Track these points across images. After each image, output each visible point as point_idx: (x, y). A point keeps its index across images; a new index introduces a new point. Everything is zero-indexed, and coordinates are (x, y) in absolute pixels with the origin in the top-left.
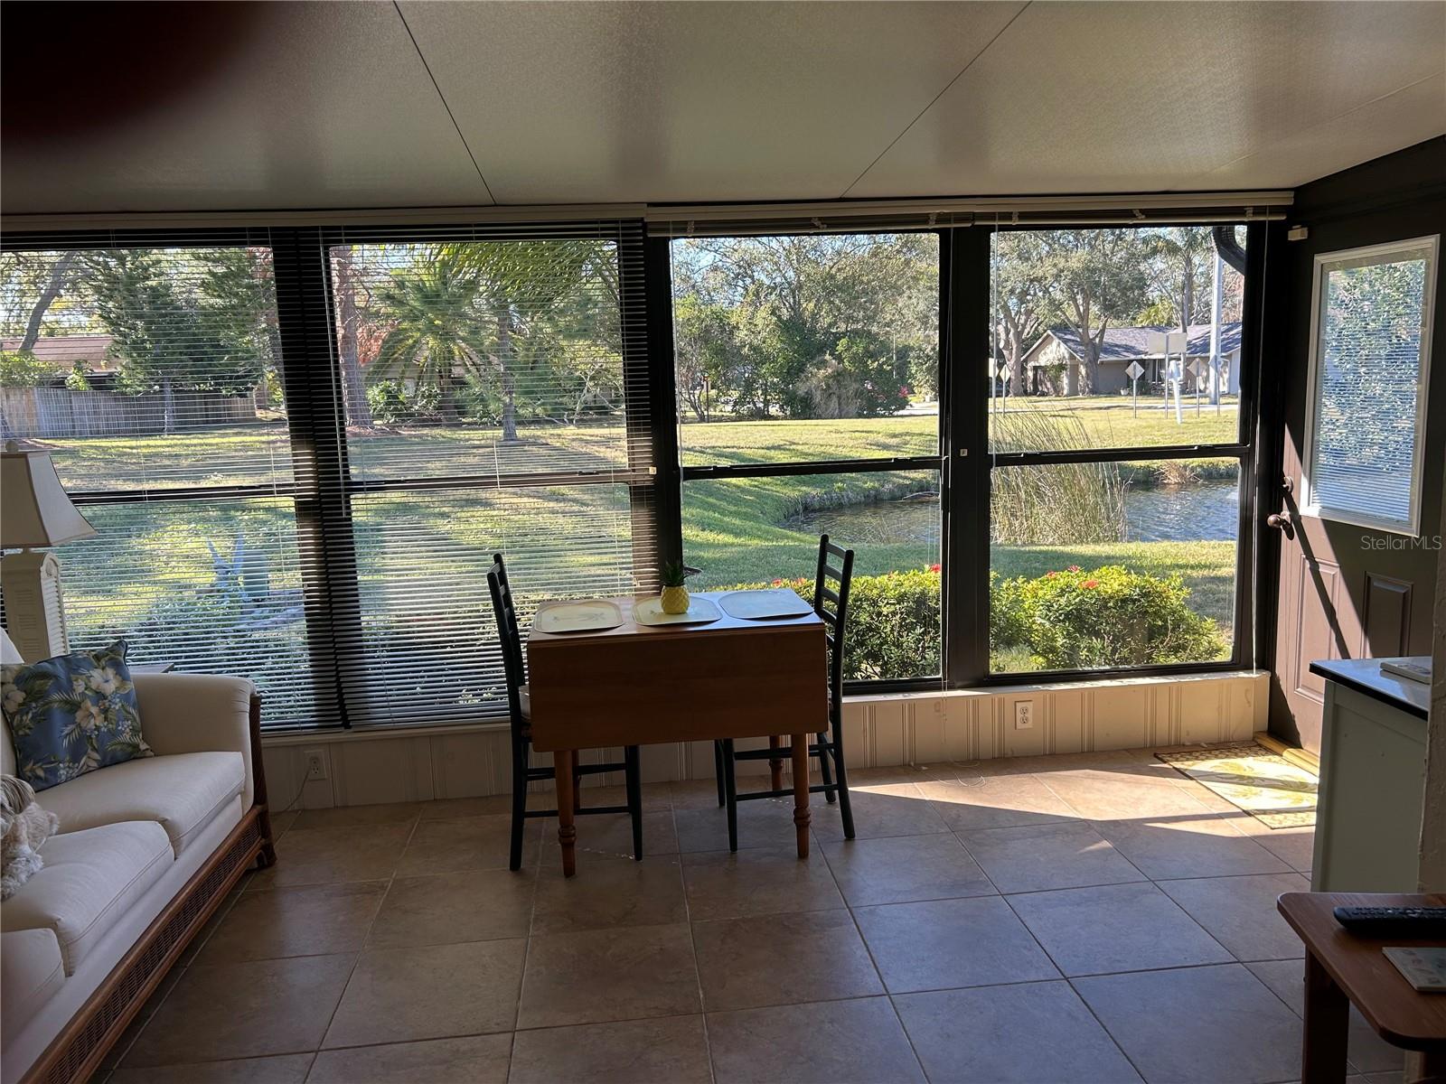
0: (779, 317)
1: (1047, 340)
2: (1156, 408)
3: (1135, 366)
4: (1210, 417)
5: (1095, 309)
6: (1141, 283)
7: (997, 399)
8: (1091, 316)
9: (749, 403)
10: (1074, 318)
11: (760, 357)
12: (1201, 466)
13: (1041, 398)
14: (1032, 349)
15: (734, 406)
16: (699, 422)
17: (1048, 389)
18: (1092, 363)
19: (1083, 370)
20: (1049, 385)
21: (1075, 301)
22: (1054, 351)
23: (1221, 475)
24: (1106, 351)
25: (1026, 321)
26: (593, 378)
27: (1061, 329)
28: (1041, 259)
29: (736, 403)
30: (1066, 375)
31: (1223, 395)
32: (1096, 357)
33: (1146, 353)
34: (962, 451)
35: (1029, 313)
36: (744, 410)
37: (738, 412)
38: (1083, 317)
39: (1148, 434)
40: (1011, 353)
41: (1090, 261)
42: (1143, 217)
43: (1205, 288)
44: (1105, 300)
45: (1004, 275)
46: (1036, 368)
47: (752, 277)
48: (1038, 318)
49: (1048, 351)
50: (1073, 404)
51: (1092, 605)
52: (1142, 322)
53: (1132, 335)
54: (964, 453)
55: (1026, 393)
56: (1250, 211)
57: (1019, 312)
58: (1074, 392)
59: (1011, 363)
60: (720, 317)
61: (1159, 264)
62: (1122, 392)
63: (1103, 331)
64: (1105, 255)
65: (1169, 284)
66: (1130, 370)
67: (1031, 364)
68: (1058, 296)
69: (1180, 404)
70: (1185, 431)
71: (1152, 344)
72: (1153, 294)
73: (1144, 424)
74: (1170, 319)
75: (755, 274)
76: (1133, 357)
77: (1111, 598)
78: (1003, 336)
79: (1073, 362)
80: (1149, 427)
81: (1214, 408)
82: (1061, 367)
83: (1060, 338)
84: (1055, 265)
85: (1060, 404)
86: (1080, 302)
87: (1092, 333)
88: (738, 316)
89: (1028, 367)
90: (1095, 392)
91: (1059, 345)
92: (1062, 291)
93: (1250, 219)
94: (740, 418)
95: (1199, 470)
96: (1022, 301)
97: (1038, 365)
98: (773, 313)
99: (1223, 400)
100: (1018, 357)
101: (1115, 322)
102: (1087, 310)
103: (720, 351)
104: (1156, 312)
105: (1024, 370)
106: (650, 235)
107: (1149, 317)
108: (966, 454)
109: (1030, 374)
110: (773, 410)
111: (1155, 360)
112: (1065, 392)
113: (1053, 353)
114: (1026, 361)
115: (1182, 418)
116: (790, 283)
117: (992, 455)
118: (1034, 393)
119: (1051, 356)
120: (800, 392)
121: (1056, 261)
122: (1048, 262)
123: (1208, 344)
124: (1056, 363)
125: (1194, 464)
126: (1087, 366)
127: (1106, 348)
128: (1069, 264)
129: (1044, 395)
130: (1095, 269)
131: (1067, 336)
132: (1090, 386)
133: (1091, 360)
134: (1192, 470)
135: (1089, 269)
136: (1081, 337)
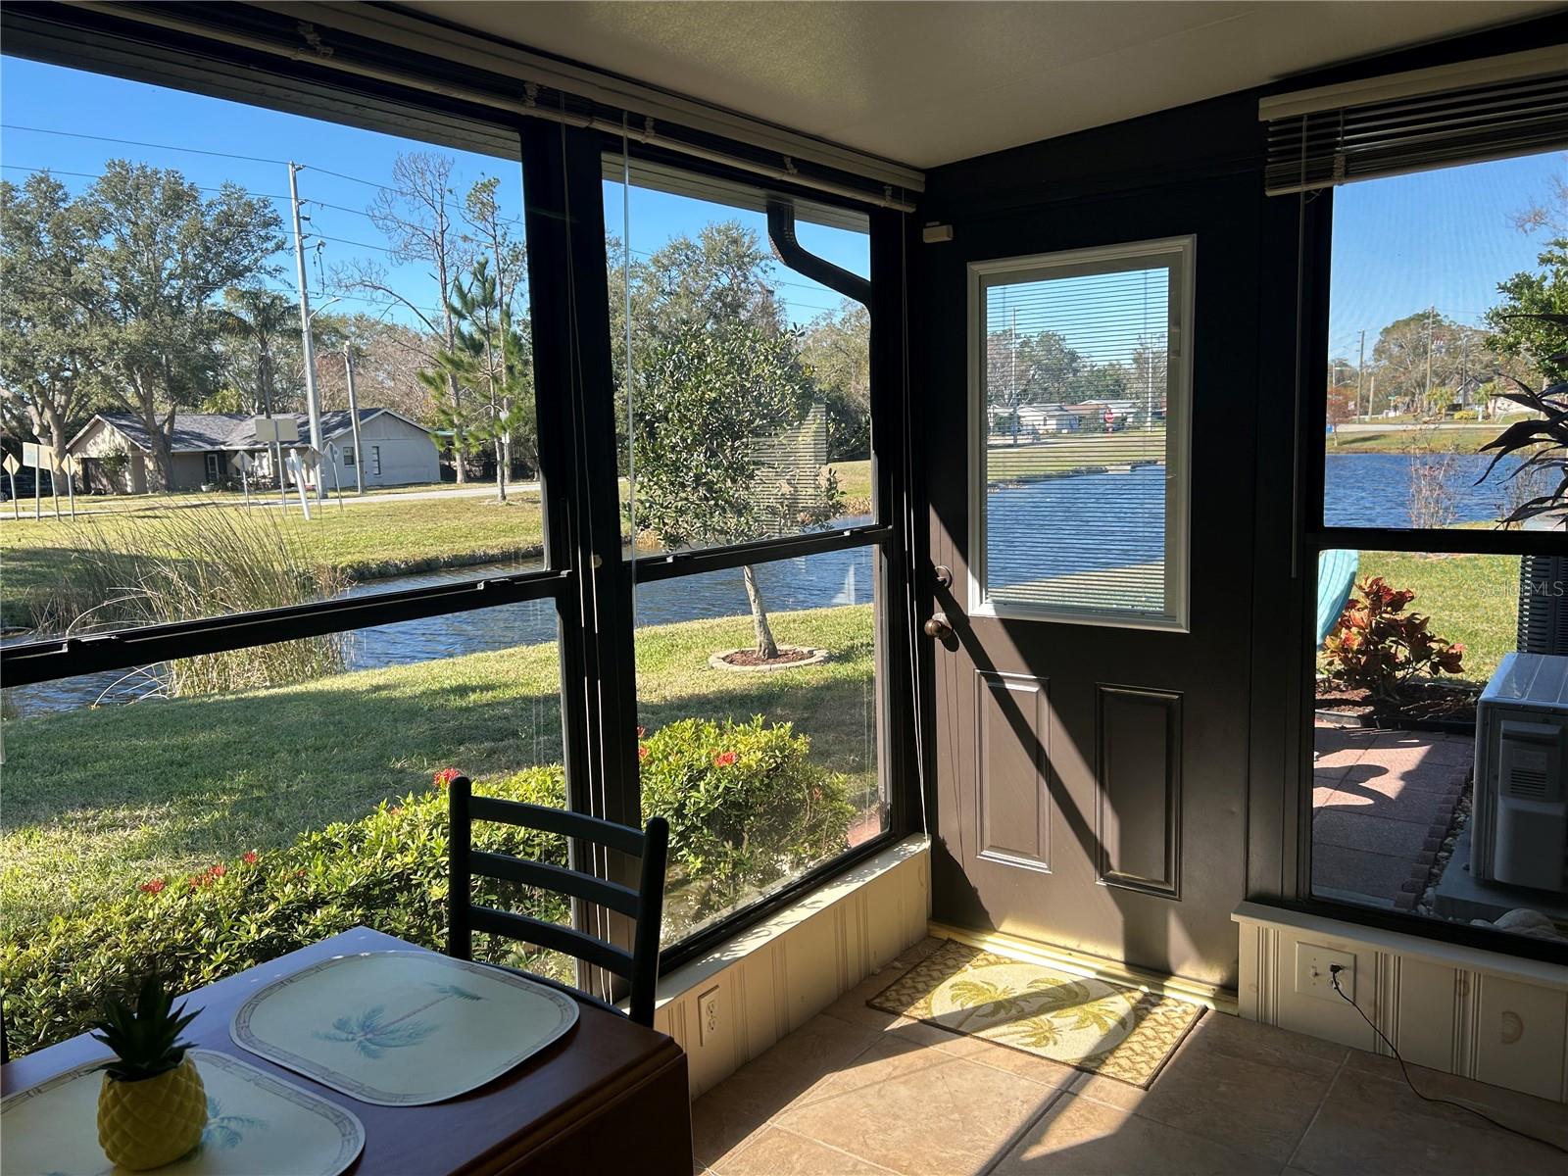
1: (97, 427)
2: (260, 504)
4: (334, 511)
5: (158, 392)
6: (213, 364)
7: (42, 499)
8: (155, 400)
10: (134, 401)
12: (351, 567)
13: (99, 497)
14: (76, 438)
17: (104, 486)
18: (161, 456)
19: (151, 465)
20: (105, 481)
21: (135, 381)
22: (107, 440)
23: (374, 573)
24: (176, 441)
27: (117, 413)
28: (84, 326)
30: (129, 470)
32: (166, 447)
33: (224, 443)
38: (146, 400)
40: (49, 442)
41: (148, 334)
44: (172, 381)
46: (84, 461)
49: (99, 440)
50: (141, 503)
52: (207, 409)
53: (204, 422)
55: (77, 492)
57: (56, 391)
58: (141, 490)
62: (204, 488)
63: (172, 417)
64: (166, 328)
71: (237, 437)
74: (239, 406)
76: (209, 448)
78: (36, 421)
79: (136, 453)
81: (335, 502)
82: (120, 459)
83: (112, 423)
84: (105, 335)
85: (125, 504)
86: (139, 382)
87: (158, 420)
90: (171, 488)
91: (113, 434)
92: (116, 367)
95: (349, 570)
96: (58, 378)
97: (87, 456)
99: (331, 494)
100: (59, 447)
101: (184, 408)
102: (149, 392)
104: (225, 400)
107: (215, 404)
112: (129, 490)
113: (106, 442)
114: (70, 451)
115: (310, 514)
118: (87, 491)
119: (103, 447)
121: (105, 331)
122: (94, 331)
123: (309, 437)
124: (112, 454)
125: (343, 565)
126: (157, 459)
127: (177, 436)
128: (123, 335)
129: (101, 494)
130: (156, 345)
131: (123, 422)
132: (163, 482)
133: (159, 451)
134: (343, 570)
135: (149, 342)
136: (145, 424)
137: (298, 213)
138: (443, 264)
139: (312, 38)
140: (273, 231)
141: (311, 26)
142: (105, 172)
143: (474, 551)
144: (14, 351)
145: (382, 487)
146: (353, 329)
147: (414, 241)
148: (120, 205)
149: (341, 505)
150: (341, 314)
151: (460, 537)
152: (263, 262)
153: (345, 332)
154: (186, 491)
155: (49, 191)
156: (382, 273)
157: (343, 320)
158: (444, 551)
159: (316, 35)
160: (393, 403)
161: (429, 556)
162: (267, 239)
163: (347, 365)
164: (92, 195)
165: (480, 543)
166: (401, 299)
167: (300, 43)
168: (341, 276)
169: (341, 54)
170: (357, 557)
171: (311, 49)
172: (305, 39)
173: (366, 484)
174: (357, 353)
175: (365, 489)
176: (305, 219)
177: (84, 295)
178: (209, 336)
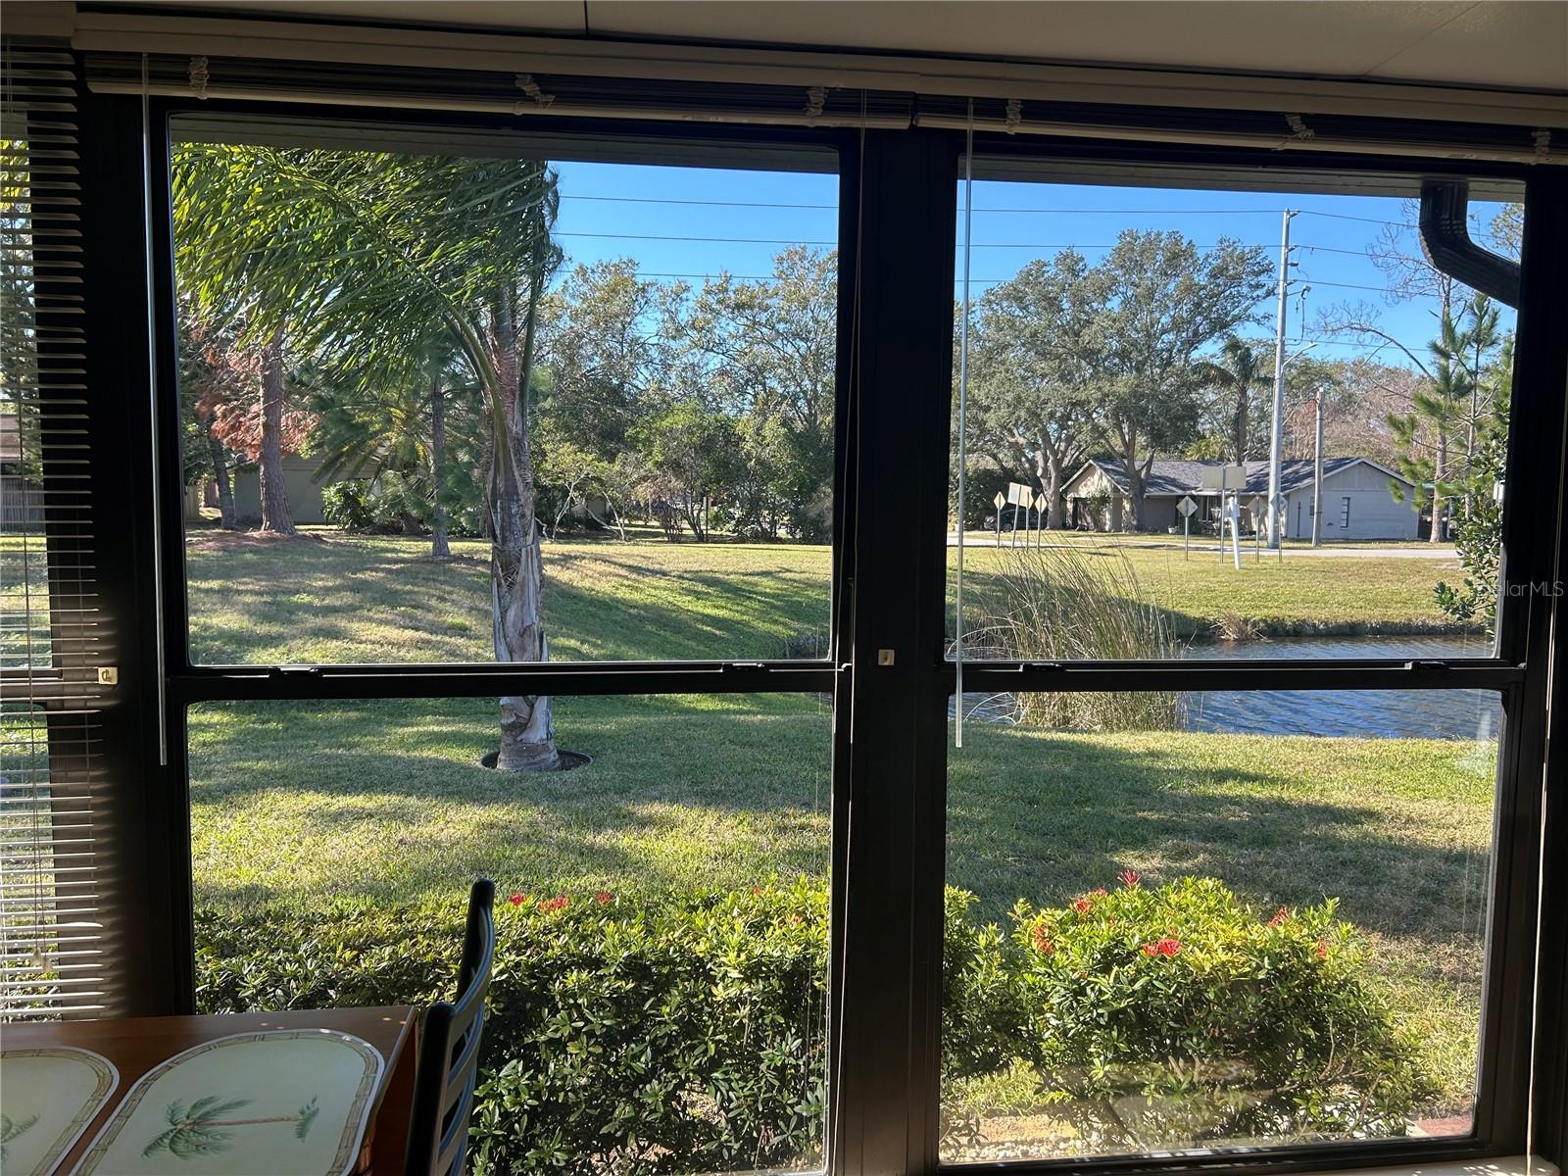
0: (791, 430)
1: (1089, 471)
2: (1208, 549)
3: (1187, 502)
4: (1271, 562)
5: (1141, 440)
6: (1191, 413)
7: (1032, 532)
8: (1137, 447)
9: (753, 523)
10: (1119, 448)
11: (768, 472)
12: (1265, 621)
13: (1081, 533)
14: (1072, 480)
15: (736, 526)
16: (697, 542)
17: (1088, 523)
18: (1138, 498)
19: (1127, 507)
20: (1089, 519)
21: (1121, 429)
22: (1096, 482)
23: (1288, 631)
24: (1151, 485)
25: (1067, 448)
26: (576, 488)
27: (1106, 458)
28: (1084, 381)
29: (738, 523)
30: (1109, 510)
31: (1285, 538)
32: (1142, 490)
33: (1197, 489)
34: (881, 652)
35: (1070, 439)
36: (747, 530)
37: (740, 532)
38: (1129, 446)
39: (1202, 579)
40: (1049, 483)
41: (1137, 386)
42: (1310, 133)
43: (1259, 423)
44: (1153, 429)
45: (1043, 396)
46: (1076, 500)
47: (764, 385)
48: (1080, 446)
49: (1089, 482)
50: (1114, 540)
51: (1168, 997)
52: (1191, 455)
53: (1181, 468)
54: (887, 658)
55: (1065, 527)
56: (1543, 139)
57: (1059, 439)
58: (1117, 527)
59: (1049, 492)
60: (725, 427)
61: (1210, 394)
62: (1170, 531)
63: (1150, 462)
64: (1153, 381)
65: (1220, 416)
66: (1181, 506)
67: (1071, 496)
68: (1102, 422)
69: (1238, 546)
70: (1245, 578)
71: (1204, 481)
72: (1204, 425)
73: (1198, 568)
74: (1222, 453)
75: (768, 381)
76: (1180, 492)
77: (1211, 981)
78: (1041, 463)
79: (1117, 495)
80: (1203, 571)
81: (1276, 552)
82: (1103, 500)
83: (1101, 467)
84: (1099, 389)
85: (1102, 541)
86: (1126, 430)
87: (1137, 465)
88: (745, 425)
89: (1068, 499)
90: (1141, 529)
91: (1101, 477)
92: (1106, 416)
93: (1543, 161)
94: (742, 540)
95: (1261, 624)
96: (1062, 427)
97: (1078, 497)
98: (784, 424)
99: (1284, 545)
100: (1057, 487)
101: (1163, 455)
102: (1133, 439)
103: (722, 465)
104: (1207, 446)
105: (1063, 500)
106: (97, 88)
107: (1199, 450)
108: (890, 662)
109: (1070, 506)
110: (782, 533)
111: (1206, 497)
112: (1107, 528)
113: (1094, 484)
114: (1066, 491)
115: (1240, 563)
116: (805, 393)
117: (954, 664)
118: (1074, 528)
119: (1092, 489)
120: (811, 514)
121: (1100, 384)
122: (1092, 385)
123: (1267, 482)
124: (1098, 495)
125: (1256, 618)
126: (1132, 501)
127: (1153, 481)
128: (1115, 388)
129: (1083, 530)
130: (1143, 395)
131: (1110, 467)
132: (1135, 523)
133: (1135, 494)
134: (1255, 625)
135: (1137, 395)
136: (1126, 468)
137: (1286, 260)
138: (1447, 299)
139: (530, 88)
140: (1263, 278)
141: (529, 77)
142: (1116, 243)
143: (1410, 620)
144: (1027, 404)
145: (1347, 540)
146: (1349, 374)
147: (1418, 275)
148: (1128, 271)
149: (1280, 557)
150: (1339, 360)
151: (1397, 603)
152: (1253, 310)
153: (1339, 378)
154: (1154, 532)
155: (1072, 264)
156: (1373, 314)
157: (1340, 366)
158: (1374, 616)
159: (535, 85)
160: (1379, 452)
161: (1354, 619)
162: (1258, 286)
163: (1318, 413)
164: (1105, 265)
165: (1420, 611)
166: (1392, 340)
167: (519, 96)
168: (1328, 320)
169: (562, 99)
170: (1274, 612)
171: (531, 100)
172: (524, 92)
173: (1321, 536)
174: (1348, 399)
175: (1320, 542)
176: (1293, 265)
177: (1089, 354)
178: (1191, 387)
